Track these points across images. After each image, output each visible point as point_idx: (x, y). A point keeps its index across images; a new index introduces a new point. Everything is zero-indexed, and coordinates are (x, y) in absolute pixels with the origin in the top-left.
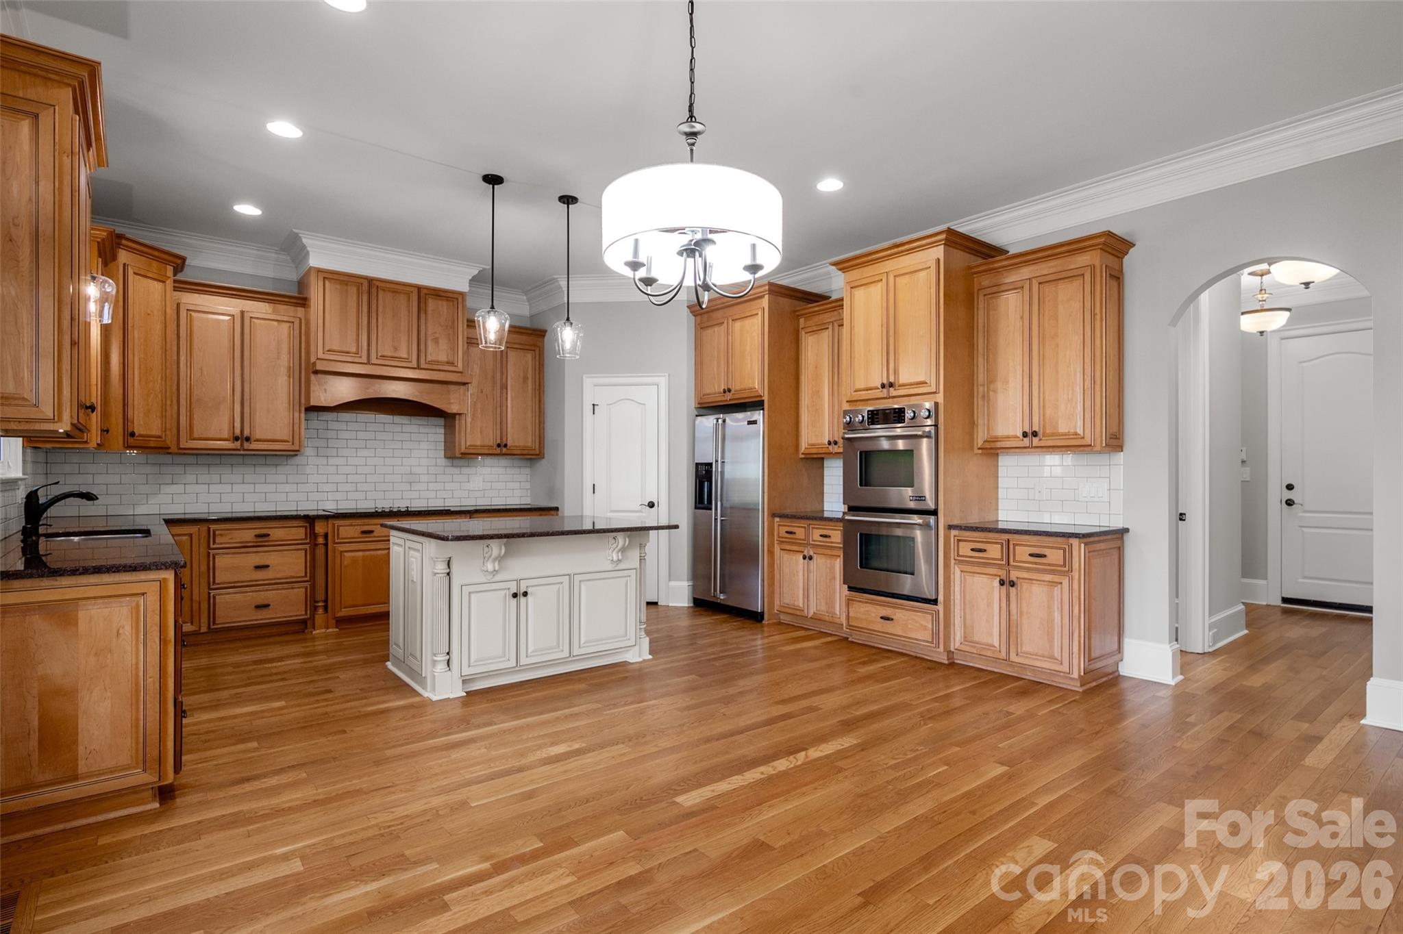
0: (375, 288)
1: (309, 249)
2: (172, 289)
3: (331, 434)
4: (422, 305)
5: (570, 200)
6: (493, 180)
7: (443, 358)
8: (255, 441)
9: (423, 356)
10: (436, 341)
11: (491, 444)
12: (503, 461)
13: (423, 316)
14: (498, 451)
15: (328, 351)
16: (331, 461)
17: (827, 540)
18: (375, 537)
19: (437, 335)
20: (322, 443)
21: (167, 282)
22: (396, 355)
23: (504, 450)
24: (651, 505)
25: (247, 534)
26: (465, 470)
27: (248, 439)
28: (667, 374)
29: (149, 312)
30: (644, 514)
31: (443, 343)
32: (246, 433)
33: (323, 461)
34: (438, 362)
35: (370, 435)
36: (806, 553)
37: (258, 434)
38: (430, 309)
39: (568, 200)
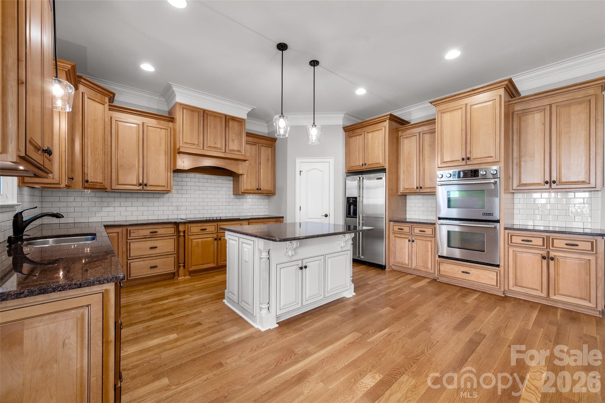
0: (206, 114)
1: (176, 93)
2: (108, 109)
3: (184, 183)
4: (227, 124)
5: (316, 63)
6: (282, 47)
7: (236, 148)
8: (149, 186)
9: (227, 147)
10: (233, 140)
11: (254, 188)
12: (257, 196)
13: (227, 128)
14: (257, 191)
15: (185, 143)
16: (184, 196)
17: (423, 233)
18: (207, 232)
19: (233, 138)
20: (180, 188)
21: (105, 105)
22: (215, 146)
23: (260, 191)
24: (326, 216)
25: (146, 232)
26: (241, 200)
27: (146, 185)
28: (334, 158)
29: (96, 119)
30: (323, 220)
31: (236, 142)
32: (145, 182)
33: (180, 196)
34: (233, 150)
35: (201, 184)
36: (410, 238)
37: (151, 182)
38: (230, 126)
39: (314, 63)
